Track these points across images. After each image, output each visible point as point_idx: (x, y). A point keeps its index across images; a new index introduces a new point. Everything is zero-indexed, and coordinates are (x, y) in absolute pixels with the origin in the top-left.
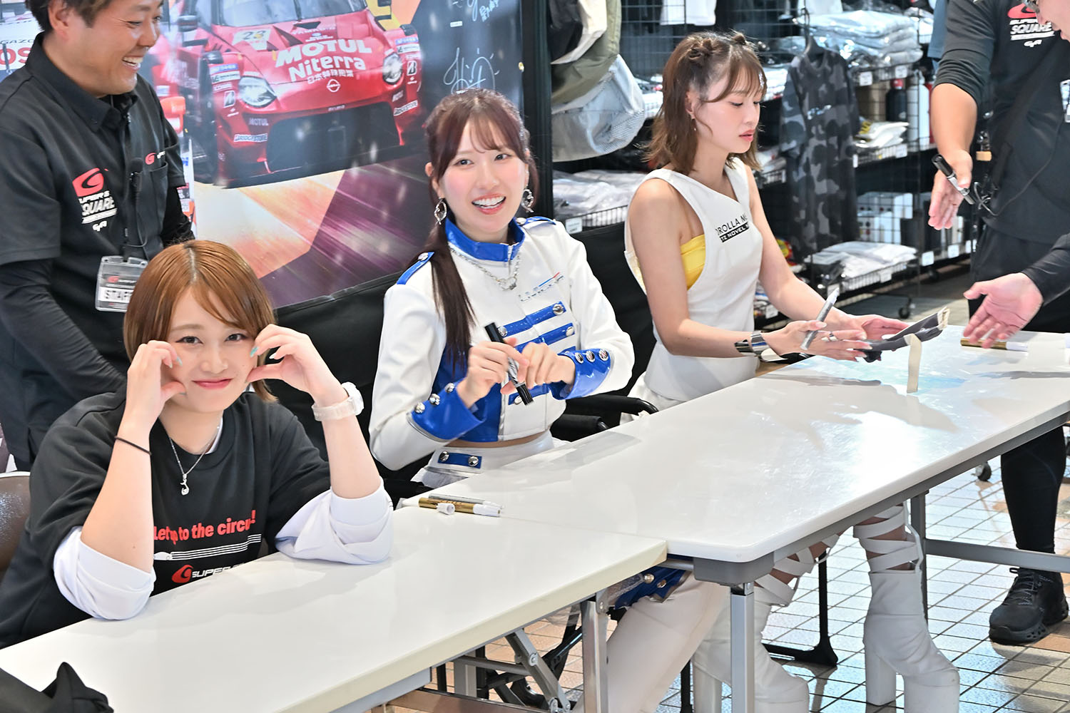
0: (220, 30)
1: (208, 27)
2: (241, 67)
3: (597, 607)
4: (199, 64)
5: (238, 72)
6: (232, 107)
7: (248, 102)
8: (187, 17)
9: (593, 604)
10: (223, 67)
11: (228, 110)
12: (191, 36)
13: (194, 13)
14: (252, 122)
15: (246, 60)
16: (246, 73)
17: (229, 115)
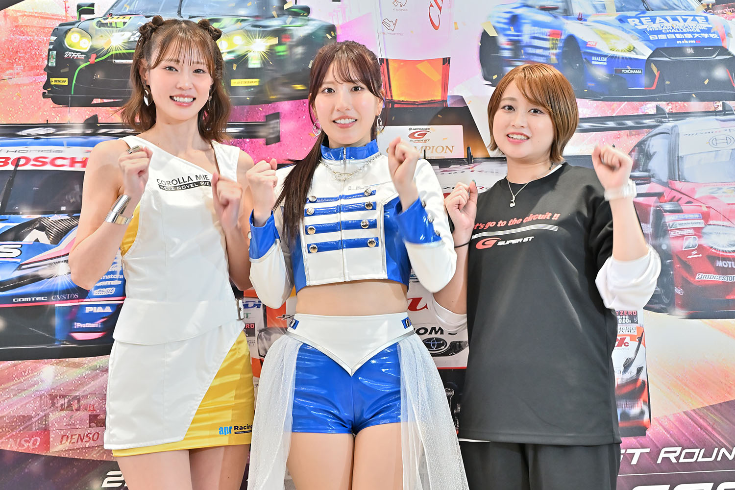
0: (678, 185)
1: (664, 182)
2: (706, 217)
4: (651, 213)
5: (702, 221)
6: (694, 250)
7: (715, 247)
8: (637, 174)
10: (681, 216)
11: (689, 252)
12: (644, 189)
13: (647, 171)
14: (720, 264)
15: (712, 210)
16: (711, 222)
17: (690, 257)
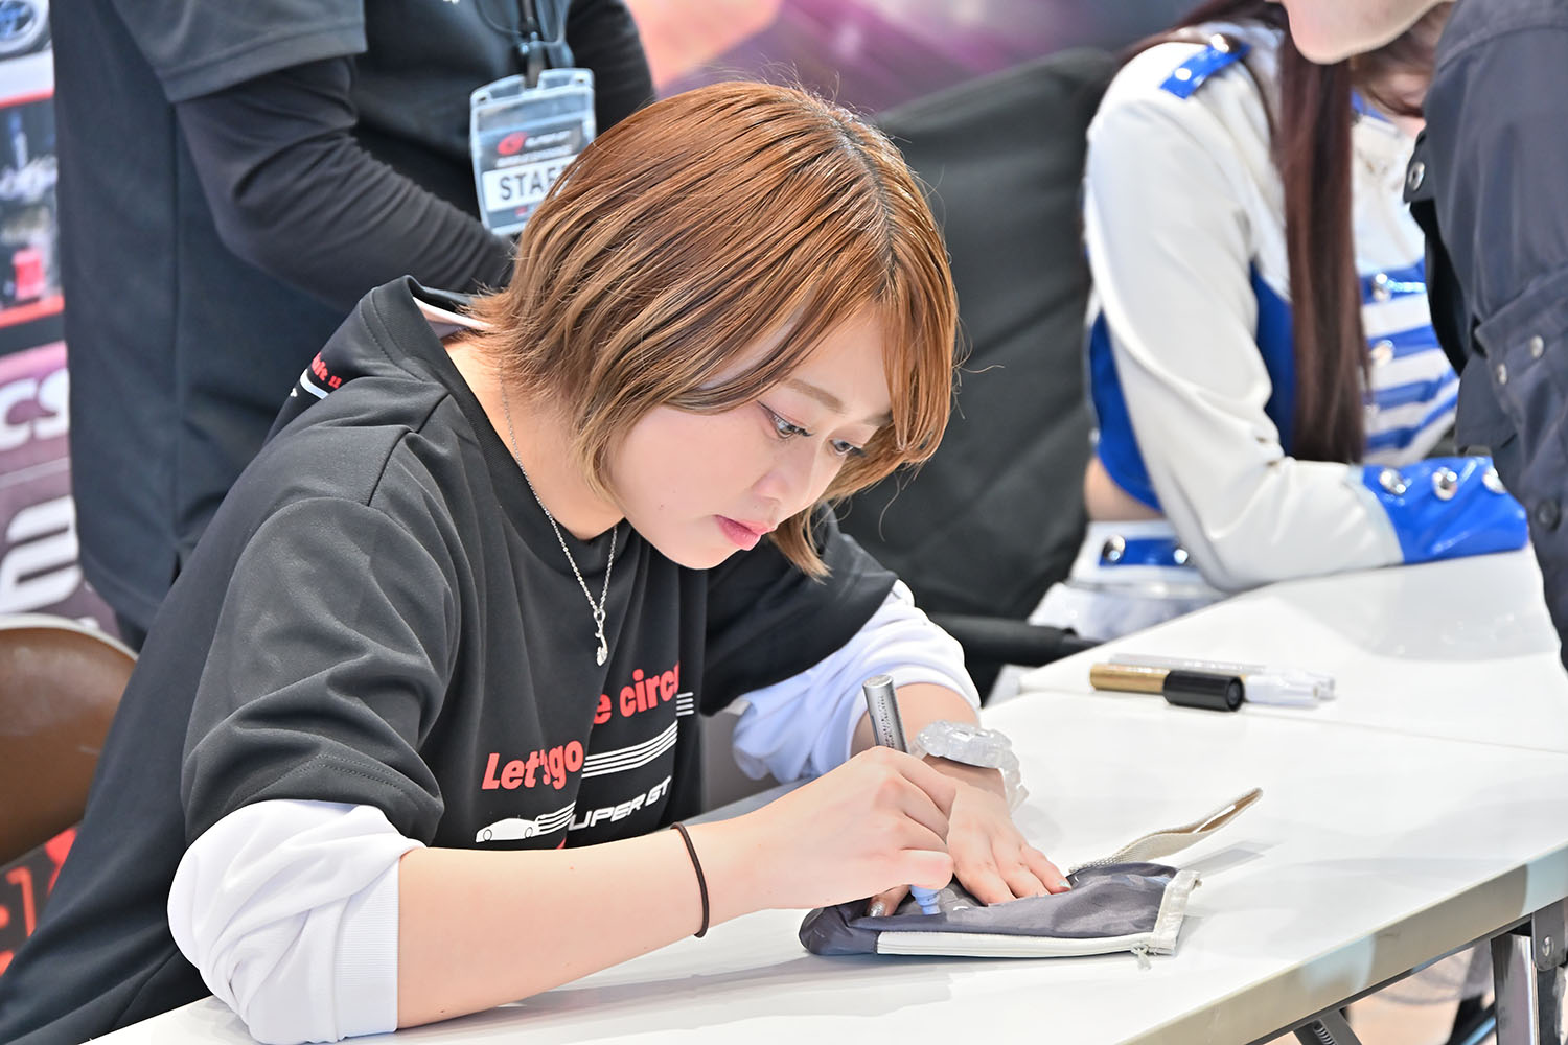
3: (1536, 951)
9: (1524, 943)
